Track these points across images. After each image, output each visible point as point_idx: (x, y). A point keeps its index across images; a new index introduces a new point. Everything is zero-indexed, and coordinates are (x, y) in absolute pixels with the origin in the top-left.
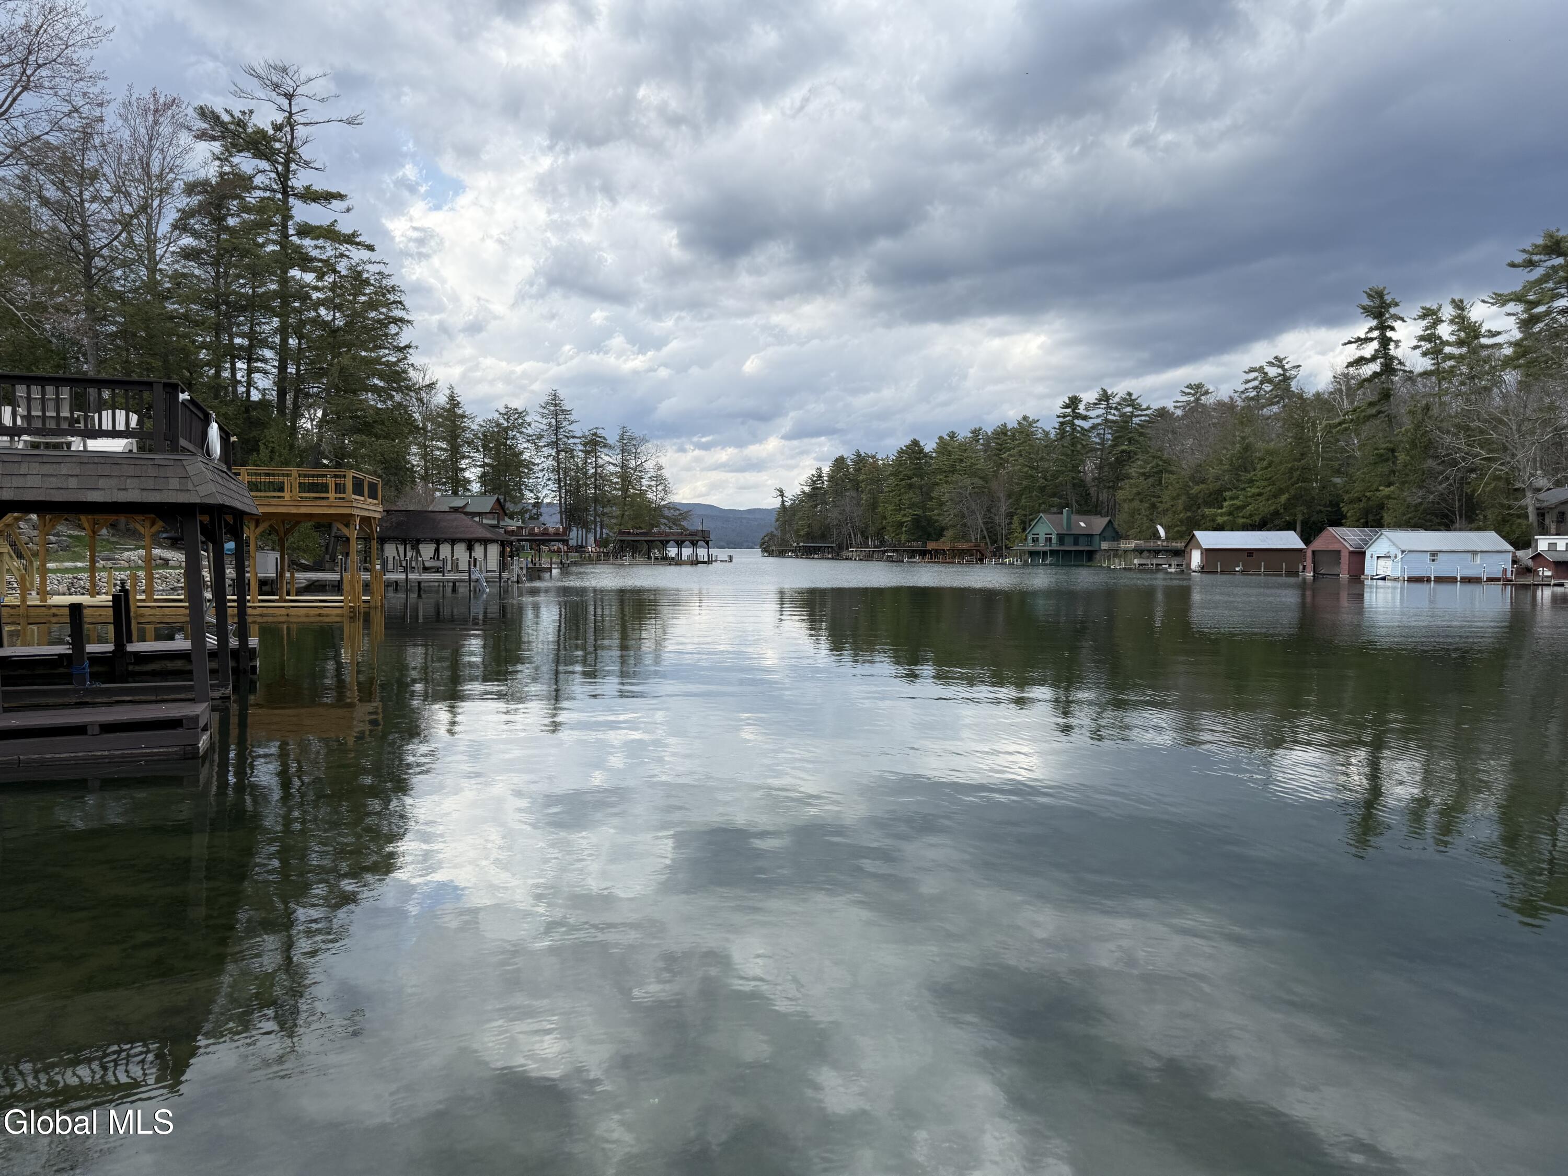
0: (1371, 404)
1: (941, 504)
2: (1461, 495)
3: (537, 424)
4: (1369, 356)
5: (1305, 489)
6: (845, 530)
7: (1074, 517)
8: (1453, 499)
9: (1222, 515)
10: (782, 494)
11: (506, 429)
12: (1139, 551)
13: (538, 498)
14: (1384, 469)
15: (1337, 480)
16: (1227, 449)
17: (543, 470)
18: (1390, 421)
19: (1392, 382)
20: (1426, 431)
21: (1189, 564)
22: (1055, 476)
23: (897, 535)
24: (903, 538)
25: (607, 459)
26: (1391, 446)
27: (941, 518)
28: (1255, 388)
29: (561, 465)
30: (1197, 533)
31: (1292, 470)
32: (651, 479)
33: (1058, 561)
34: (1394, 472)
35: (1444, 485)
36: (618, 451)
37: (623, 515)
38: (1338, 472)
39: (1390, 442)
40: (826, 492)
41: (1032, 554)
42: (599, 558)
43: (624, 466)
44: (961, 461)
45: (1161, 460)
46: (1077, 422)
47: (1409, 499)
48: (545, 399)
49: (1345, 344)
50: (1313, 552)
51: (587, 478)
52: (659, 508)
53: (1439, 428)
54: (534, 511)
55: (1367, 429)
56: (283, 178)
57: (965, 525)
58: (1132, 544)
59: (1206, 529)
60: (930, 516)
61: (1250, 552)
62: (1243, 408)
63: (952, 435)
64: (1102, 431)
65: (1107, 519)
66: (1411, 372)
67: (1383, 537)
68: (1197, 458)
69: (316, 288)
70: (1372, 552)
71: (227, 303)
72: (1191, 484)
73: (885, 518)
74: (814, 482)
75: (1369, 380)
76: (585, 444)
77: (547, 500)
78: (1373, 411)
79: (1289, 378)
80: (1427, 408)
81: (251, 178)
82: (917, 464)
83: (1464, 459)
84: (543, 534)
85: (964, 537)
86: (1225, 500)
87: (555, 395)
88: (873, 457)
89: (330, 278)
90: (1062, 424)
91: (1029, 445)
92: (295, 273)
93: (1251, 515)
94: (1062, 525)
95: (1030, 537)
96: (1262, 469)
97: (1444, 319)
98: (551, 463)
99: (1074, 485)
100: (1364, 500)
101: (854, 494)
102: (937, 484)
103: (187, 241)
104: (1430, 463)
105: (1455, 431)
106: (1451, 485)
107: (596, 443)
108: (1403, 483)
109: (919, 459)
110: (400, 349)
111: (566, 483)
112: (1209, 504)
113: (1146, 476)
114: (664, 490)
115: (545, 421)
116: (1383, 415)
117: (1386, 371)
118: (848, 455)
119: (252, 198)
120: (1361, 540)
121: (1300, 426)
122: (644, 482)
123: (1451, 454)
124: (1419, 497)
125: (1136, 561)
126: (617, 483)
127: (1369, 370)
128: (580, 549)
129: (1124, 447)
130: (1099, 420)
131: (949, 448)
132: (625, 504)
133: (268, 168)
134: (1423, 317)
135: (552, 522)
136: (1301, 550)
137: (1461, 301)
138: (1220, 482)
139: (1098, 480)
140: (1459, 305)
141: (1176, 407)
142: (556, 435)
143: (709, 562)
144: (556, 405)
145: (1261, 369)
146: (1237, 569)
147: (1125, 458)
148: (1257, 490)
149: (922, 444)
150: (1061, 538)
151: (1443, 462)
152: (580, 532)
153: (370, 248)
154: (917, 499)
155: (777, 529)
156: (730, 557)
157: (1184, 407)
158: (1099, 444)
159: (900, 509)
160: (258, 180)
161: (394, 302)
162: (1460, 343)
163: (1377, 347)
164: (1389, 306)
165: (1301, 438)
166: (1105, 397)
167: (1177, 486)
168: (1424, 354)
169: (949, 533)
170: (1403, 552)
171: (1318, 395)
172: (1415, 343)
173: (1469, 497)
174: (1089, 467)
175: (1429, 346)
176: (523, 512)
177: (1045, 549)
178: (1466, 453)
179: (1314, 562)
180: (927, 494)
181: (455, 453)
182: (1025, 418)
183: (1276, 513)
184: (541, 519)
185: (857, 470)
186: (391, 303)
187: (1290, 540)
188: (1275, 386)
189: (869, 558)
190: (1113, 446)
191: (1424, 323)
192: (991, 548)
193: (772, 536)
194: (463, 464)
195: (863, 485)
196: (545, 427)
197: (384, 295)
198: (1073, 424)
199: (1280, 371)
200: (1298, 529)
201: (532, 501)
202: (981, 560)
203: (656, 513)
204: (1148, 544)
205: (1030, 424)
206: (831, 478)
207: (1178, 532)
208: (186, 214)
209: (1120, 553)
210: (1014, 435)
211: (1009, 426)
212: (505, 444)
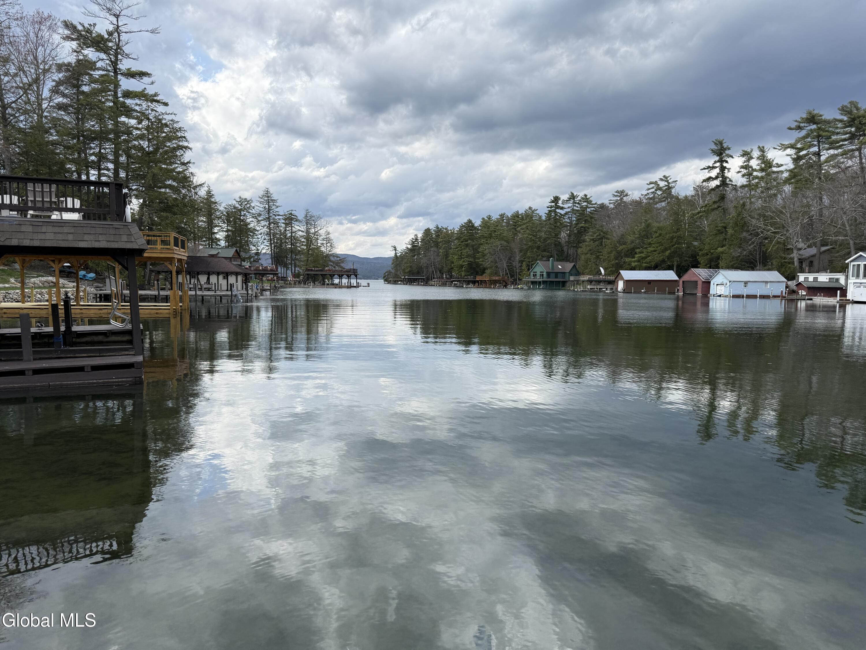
0: (715, 202)
1: (484, 255)
2: (760, 251)
3: (257, 207)
4: (714, 177)
5: (679, 248)
6: (430, 270)
7: (556, 263)
8: (756, 254)
9: (634, 262)
10: (395, 249)
11: (240, 210)
12: (590, 282)
13: (258, 250)
14: (721, 237)
15: (696, 243)
16: (638, 226)
17: (261, 234)
18: (724, 212)
19: (726, 191)
20: (743, 217)
21: (617, 288)
22: (545, 240)
23: (459, 272)
24: (463, 274)
25: (298, 228)
26: (725, 225)
27: (484, 263)
28: (652, 193)
29: (272, 231)
30: (621, 272)
31: (672, 238)
32: (323, 240)
33: (547, 287)
34: (726, 239)
35: (752, 246)
36: (304, 224)
37: (308, 260)
38: (696, 239)
39: (724, 223)
40: (420, 248)
41: (533, 283)
42: (295, 284)
43: (308, 232)
44: (495, 231)
45: (602, 231)
46: (558, 210)
47: (733, 254)
48: (262, 193)
49: (702, 170)
50: (683, 282)
51: (286, 239)
52: (328, 256)
53: (750, 216)
54: (256, 257)
55: (713, 216)
56: (115, 64)
57: (497, 267)
58: (586, 278)
59: (626, 270)
60: (478, 262)
61: (649, 282)
62: (646, 204)
63: (489, 217)
64: (571, 216)
65: (573, 264)
66: (736, 185)
67: (720, 274)
68: (622, 231)
69: (137, 129)
70: (714, 282)
71: (83, 136)
72: (618, 245)
73: (453, 263)
74: (413, 242)
75: (713, 190)
76: (285, 219)
77: (264, 251)
78: (716, 206)
79: (671, 188)
80: (744, 205)
81: (95, 63)
82: (470, 233)
83: (762, 232)
84: (263, 270)
85: (496, 274)
86: (636, 253)
87: (267, 191)
88: (446, 229)
89: (145, 123)
90: (550, 211)
91: (532, 223)
92: (123, 119)
93: (650, 262)
94: (549, 267)
95: (532, 274)
96: (656, 237)
97: (754, 157)
98: (265, 230)
99: (555, 245)
100: (710, 254)
101: (435, 249)
102: (482, 244)
103: (60, 100)
104: (745, 234)
105: (758, 217)
106: (755, 246)
107: (292, 219)
108: (731, 245)
109: (471, 230)
110: (183, 164)
111: (274, 241)
112: (626, 256)
113: (594, 240)
114: (331, 246)
115: (262, 206)
116: (721, 208)
117: (723, 184)
118: (432, 227)
119: (97, 74)
120: (708, 275)
121: (676, 214)
122: (319, 242)
123: (755, 230)
124: (739, 253)
125: (589, 287)
126: (303, 242)
127: (714, 184)
128: (284, 279)
129: (582, 225)
130: (569, 210)
131: (489, 224)
132: (309, 254)
133: (105, 58)
134: (743, 156)
135: (266, 263)
136: (676, 281)
137: (763, 147)
138: (633, 244)
139: (568, 242)
140: (762, 150)
141: (610, 203)
142: (268, 213)
143: (358, 286)
144: (268, 197)
145: (656, 183)
146: (642, 291)
147: (582, 231)
148: (653, 249)
149: (473, 222)
150: (549, 274)
151: (751, 234)
152: (283, 270)
153: (166, 104)
154: (471, 253)
155: (392, 269)
156: (368, 284)
157: (614, 203)
158: (569, 223)
159: (461, 258)
160: (99, 64)
161: (181, 137)
162: (762, 170)
163: (718, 172)
164: (725, 149)
165: (677, 221)
166: (573, 197)
167: (611, 246)
168: (743, 176)
169: (488, 271)
170: (730, 282)
171: (686, 197)
172: (738, 169)
173: (764, 253)
174: (564, 235)
175: (745, 171)
176: (250, 257)
177: (540, 280)
178: (764, 229)
179: (683, 287)
180: (476, 250)
181: (211, 224)
182: (530, 208)
183: (663, 261)
184: (260, 261)
185: (438, 236)
186: (179, 138)
187: (670, 275)
188: (663, 192)
189: (444, 285)
190: (576, 224)
191: (744, 159)
192: (511, 280)
193: (389, 272)
194: (216, 230)
195: (440, 244)
196: (262, 209)
197: (175, 133)
198: (556, 212)
199: (666, 183)
200: (675, 269)
201: (255, 251)
202: (505, 286)
203: (327, 258)
204: (595, 278)
205: (533, 212)
206: (423, 240)
207: (611, 271)
208: (59, 83)
209: (580, 282)
210: (523, 217)
211: (520, 213)
212: (240, 219)
